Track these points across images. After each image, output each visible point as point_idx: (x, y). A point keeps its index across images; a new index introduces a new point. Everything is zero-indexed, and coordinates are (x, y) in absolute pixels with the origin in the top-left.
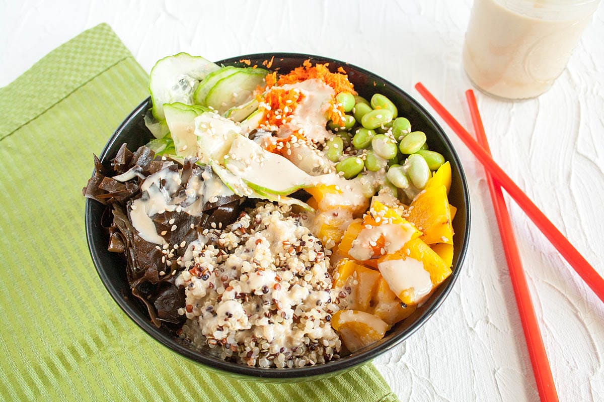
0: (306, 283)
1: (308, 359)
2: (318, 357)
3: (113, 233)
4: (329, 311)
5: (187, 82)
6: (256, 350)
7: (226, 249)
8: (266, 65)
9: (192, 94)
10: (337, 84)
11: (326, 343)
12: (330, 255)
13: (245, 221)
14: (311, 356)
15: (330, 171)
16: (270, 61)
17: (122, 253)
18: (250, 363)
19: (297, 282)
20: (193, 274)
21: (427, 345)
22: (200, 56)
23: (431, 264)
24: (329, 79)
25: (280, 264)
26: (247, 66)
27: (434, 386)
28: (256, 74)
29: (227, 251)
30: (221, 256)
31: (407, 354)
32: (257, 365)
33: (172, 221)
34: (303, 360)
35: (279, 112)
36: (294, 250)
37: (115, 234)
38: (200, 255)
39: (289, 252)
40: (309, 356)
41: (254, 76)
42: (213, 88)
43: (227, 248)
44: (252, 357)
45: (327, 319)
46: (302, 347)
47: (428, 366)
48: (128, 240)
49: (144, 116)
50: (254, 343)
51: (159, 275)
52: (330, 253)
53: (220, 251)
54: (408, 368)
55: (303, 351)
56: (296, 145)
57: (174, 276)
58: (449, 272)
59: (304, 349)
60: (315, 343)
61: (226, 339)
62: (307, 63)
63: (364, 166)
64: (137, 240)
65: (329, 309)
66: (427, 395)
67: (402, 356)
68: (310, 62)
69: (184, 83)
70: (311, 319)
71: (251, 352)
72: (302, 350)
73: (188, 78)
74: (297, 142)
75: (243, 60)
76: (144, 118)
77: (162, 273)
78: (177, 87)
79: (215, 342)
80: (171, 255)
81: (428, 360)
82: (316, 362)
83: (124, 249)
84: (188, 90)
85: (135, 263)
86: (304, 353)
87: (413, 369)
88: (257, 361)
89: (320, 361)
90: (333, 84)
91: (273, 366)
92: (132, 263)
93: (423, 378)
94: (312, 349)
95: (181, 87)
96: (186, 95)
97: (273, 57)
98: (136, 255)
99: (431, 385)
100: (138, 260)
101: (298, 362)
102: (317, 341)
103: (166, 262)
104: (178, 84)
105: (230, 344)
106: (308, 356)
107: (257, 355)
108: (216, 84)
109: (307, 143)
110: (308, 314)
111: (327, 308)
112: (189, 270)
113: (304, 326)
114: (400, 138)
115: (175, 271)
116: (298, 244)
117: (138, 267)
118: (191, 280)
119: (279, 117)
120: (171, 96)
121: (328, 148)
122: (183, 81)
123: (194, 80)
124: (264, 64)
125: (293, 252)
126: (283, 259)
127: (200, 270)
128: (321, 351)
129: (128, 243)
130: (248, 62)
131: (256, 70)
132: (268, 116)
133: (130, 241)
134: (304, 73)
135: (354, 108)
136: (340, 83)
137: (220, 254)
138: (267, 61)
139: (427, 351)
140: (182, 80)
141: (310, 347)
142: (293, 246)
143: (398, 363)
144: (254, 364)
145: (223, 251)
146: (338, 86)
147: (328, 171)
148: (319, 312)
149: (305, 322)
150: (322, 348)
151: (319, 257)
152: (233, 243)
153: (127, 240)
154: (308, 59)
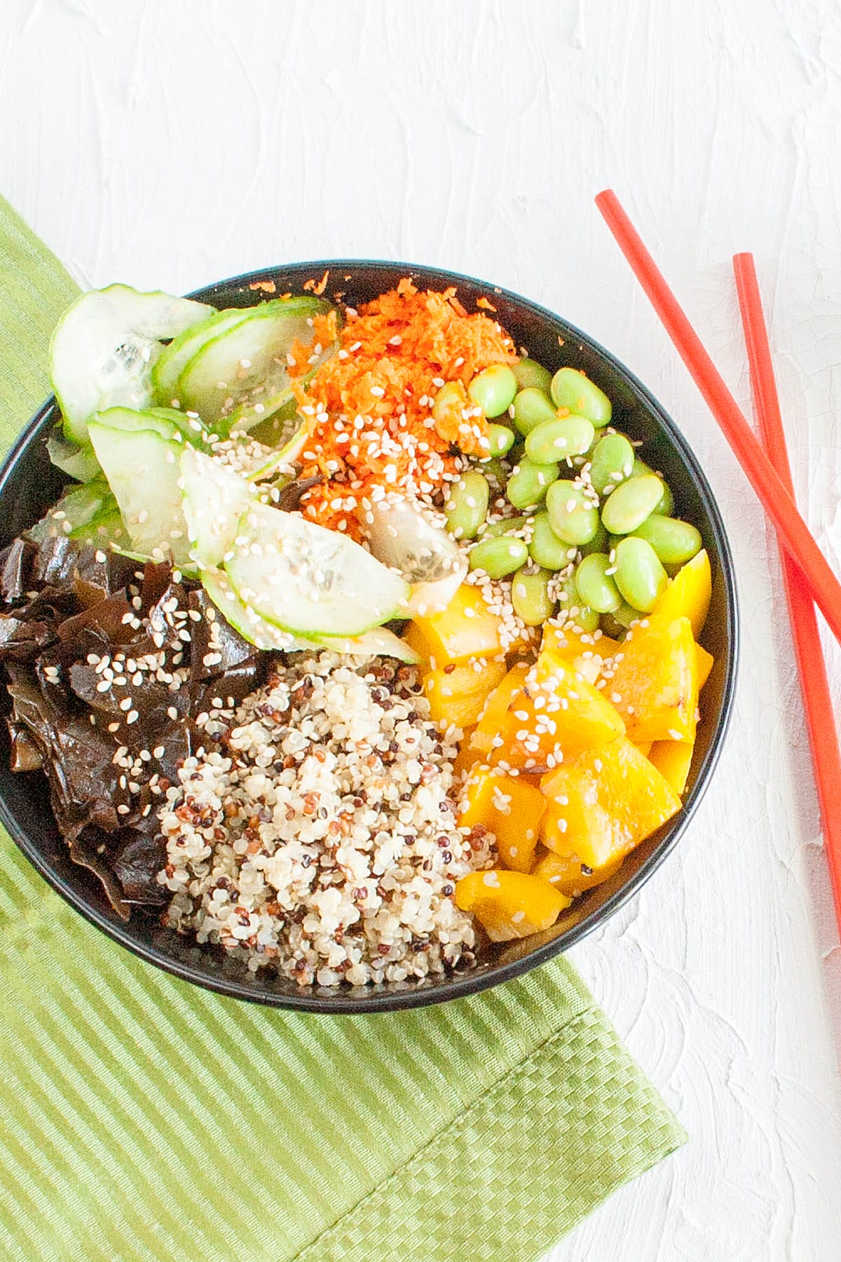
0: (402, 825)
1: (411, 968)
2: (430, 961)
3: (17, 733)
4: (449, 876)
5: (134, 350)
6: (311, 955)
7: (245, 755)
8: (312, 290)
9: (148, 372)
10: (472, 351)
11: (444, 937)
12: (454, 757)
13: (278, 698)
14: (416, 962)
15: (456, 566)
16: (321, 281)
17: (40, 771)
18: (303, 981)
19: (384, 824)
20: (184, 820)
21: (684, 899)
22: (158, 292)
23: (641, 791)
24: (456, 338)
25: (351, 787)
26: (268, 297)
27: (692, 987)
28: (291, 310)
29: (246, 759)
30: (235, 772)
31: (639, 919)
32: (315, 984)
33: (126, 704)
34: (402, 969)
35: (345, 424)
36: (378, 758)
37: (21, 735)
38: (193, 777)
39: (369, 764)
40: (414, 961)
41: (285, 317)
42: (193, 358)
43: (247, 752)
44: (307, 970)
45: (446, 893)
46: (398, 946)
47: (684, 945)
48: (48, 745)
49: (46, 442)
50: (308, 943)
51: (117, 813)
52: (453, 753)
53: (234, 762)
54: (641, 950)
55: (401, 953)
56: (383, 507)
57: (146, 817)
58: (677, 806)
59: (404, 948)
60: (422, 939)
61: (255, 936)
62: (406, 286)
63: (529, 555)
64: (67, 745)
65: (450, 872)
66: (677, 1003)
67: (630, 925)
68: (413, 284)
69: (127, 353)
70: (413, 896)
71: (304, 961)
72: (399, 952)
73: (137, 341)
74: (385, 500)
75: (258, 285)
76: (47, 446)
77: (124, 809)
78: (111, 367)
79: (236, 943)
80: (137, 771)
81: (684, 932)
82: (427, 971)
83: (43, 761)
84: (137, 366)
85: (68, 789)
86: (404, 955)
87: (651, 952)
88: (315, 974)
89: (434, 969)
90: (464, 350)
91: (345, 984)
92: (62, 792)
93: (672, 970)
94: (418, 949)
95: (121, 363)
96: (134, 378)
97: (328, 273)
98: (66, 774)
99: (688, 984)
100: (73, 787)
101: (392, 974)
102: (426, 935)
103: (128, 786)
104: (115, 359)
105: (264, 946)
106: (410, 961)
107: (314, 965)
108: (200, 350)
109: (406, 498)
110: (407, 888)
111: (445, 870)
112: (174, 811)
113: (400, 909)
114: (606, 491)
115: (148, 807)
116: (384, 747)
117: (75, 801)
118: (178, 829)
119: (343, 438)
120: (100, 392)
121: (454, 506)
122: (125, 348)
123: (148, 342)
124: (307, 287)
125: (376, 765)
126: (357, 778)
127: (196, 810)
128: (434, 951)
129: (49, 752)
130: (270, 287)
131: (290, 302)
132: (321, 432)
133: (53, 746)
134: (400, 310)
135: (512, 406)
136: (479, 348)
137: (234, 767)
138: (313, 282)
139: (683, 912)
140: (122, 347)
141: (413, 946)
142: (375, 751)
143: (620, 938)
144: (311, 982)
145: (239, 762)
146: (474, 355)
147: (452, 567)
148: (429, 881)
149: (402, 903)
150: (437, 946)
151: (427, 774)
152: (259, 745)
153: (45, 745)
154: (408, 276)
